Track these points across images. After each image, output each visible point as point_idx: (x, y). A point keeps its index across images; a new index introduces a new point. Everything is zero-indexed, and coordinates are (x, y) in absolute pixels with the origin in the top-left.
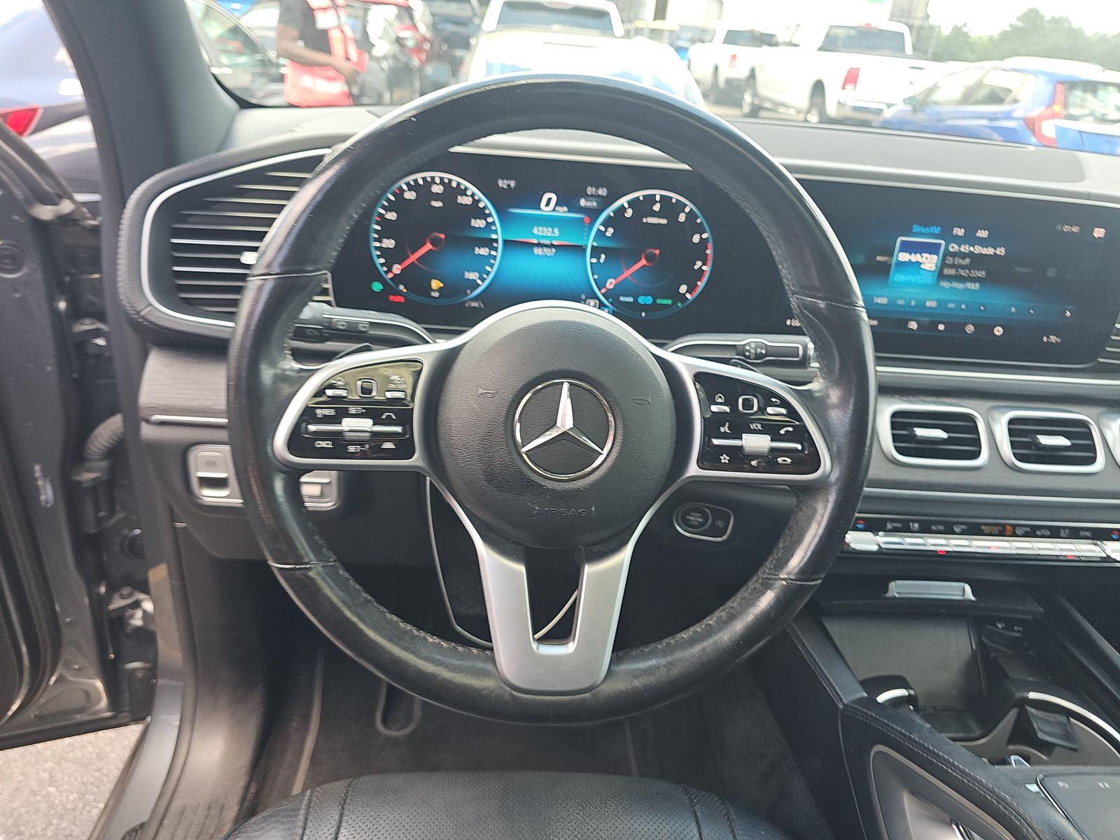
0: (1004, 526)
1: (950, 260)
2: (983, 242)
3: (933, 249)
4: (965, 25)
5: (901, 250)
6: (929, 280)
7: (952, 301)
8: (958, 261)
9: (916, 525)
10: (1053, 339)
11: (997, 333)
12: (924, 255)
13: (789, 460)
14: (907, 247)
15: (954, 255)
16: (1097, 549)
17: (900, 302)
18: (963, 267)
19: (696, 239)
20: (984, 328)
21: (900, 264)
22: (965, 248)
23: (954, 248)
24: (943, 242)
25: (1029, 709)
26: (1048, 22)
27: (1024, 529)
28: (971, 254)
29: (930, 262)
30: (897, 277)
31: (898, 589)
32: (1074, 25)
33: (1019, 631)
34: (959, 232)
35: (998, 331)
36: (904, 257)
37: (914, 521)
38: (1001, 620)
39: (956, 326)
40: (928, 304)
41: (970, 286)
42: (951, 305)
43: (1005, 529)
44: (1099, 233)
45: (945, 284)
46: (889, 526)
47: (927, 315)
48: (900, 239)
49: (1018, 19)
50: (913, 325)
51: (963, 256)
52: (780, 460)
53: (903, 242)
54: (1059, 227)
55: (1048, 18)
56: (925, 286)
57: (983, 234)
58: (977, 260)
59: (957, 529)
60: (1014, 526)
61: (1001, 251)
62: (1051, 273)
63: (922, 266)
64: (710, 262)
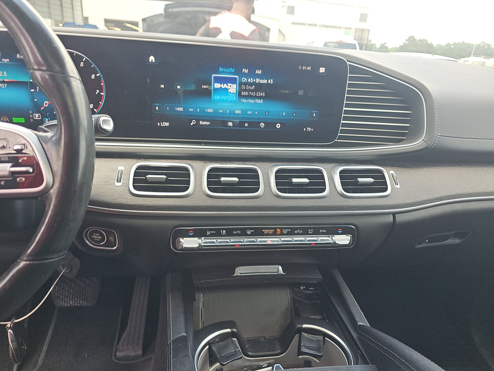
0: (275, 229)
1: (243, 87)
2: (261, 77)
3: (233, 81)
4: (385, 43)
5: (215, 82)
6: (235, 98)
7: (250, 110)
8: (248, 87)
9: (224, 231)
10: (309, 129)
11: (278, 127)
12: (229, 85)
13: (24, 179)
14: (218, 80)
15: (245, 84)
16: (330, 239)
17: (221, 111)
18: (252, 91)
19: (93, 76)
20: (270, 124)
21: (215, 89)
22: (251, 80)
23: (244, 80)
24: (237, 77)
25: (303, 333)
26: (418, 41)
27: (287, 230)
28: (254, 84)
29: (233, 88)
30: (216, 97)
31: (240, 271)
32: (429, 42)
33: (312, 290)
34: (246, 71)
35: (278, 126)
36: (217, 85)
37: (223, 229)
38: (303, 284)
39: (254, 124)
40: (236, 112)
41: (258, 101)
42: (250, 113)
43: (276, 231)
44: (322, 70)
45: (244, 101)
46: (208, 233)
47: (237, 118)
48: (213, 75)
49: (406, 40)
50: (230, 124)
51: (251, 84)
52: (18, 179)
53: (215, 77)
54: (300, 67)
55: (418, 40)
56: (232, 102)
57: (259, 72)
58: (259, 87)
59: (249, 233)
60: (281, 229)
61: (271, 81)
62: (301, 93)
63: (229, 91)
64: (104, 90)
